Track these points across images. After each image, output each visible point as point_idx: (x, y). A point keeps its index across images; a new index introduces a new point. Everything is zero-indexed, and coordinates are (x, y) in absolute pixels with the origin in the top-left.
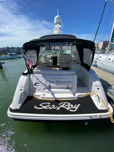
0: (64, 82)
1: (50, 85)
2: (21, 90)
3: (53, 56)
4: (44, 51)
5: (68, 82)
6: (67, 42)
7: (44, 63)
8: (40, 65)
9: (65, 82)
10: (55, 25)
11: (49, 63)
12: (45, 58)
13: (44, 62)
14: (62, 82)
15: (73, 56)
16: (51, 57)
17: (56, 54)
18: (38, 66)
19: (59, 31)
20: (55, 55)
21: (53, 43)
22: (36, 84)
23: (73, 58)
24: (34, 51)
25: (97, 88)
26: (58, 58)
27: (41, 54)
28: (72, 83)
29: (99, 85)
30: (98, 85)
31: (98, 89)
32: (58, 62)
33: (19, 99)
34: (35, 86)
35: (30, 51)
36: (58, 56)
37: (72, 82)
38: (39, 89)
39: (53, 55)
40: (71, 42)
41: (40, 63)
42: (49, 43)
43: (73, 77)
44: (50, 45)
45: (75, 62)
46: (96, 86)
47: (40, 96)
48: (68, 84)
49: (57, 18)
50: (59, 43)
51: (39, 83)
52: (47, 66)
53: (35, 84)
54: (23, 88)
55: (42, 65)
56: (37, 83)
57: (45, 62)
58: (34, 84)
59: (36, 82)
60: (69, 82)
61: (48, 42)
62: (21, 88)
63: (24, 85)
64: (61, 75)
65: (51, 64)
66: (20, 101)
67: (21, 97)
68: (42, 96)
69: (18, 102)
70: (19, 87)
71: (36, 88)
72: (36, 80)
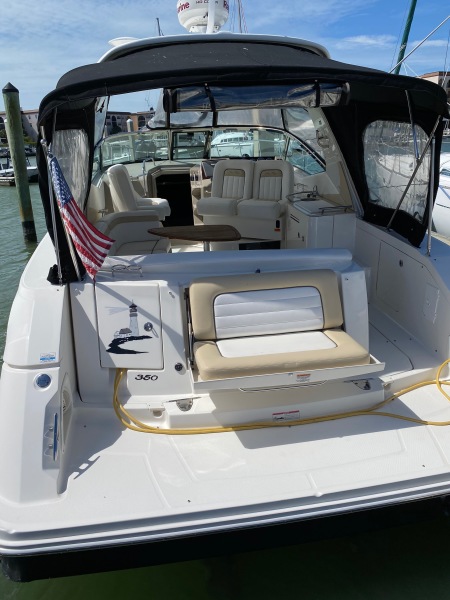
2: (44, 381)
3: (159, 168)
6: (310, 87)
7: (121, 218)
11: (153, 219)
16: (150, 178)
17: (172, 159)
20: (168, 163)
22: (123, 341)
26: (194, 186)
32: (195, 206)
33: (45, 441)
34: (119, 360)
36: (196, 171)
38: (144, 373)
39: (158, 163)
40: (328, 85)
42: (209, 92)
44: (217, 99)
47: (158, 413)
51: (143, 333)
53: (115, 347)
54: (53, 373)
56: (132, 338)
57: (121, 210)
58: (107, 345)
59: (123, 331)
61: (202, 85)
62: (40, 372)
66: (51, 448)
67: (53, 425)
68: (173, 410)
69: (43, 456)
70: (26, 364)
71: (120, 369)
72: (123, 320)
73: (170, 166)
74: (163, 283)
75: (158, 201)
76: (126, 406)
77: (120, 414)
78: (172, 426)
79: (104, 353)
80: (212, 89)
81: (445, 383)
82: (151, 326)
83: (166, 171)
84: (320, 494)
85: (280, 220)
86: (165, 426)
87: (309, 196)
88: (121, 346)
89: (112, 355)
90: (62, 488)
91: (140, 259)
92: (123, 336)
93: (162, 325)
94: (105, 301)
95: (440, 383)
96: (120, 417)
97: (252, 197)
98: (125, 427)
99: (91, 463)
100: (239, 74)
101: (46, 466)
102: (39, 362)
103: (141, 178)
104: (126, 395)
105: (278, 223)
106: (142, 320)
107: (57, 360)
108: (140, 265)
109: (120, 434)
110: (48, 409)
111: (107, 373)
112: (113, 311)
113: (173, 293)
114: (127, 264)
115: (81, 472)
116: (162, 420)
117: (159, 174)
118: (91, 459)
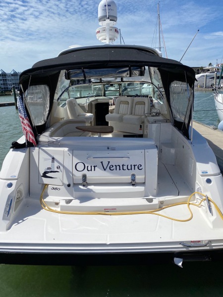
0: (121, 168)
1: (84, 176)
2: (10, 185)
3: (97, 100)
4: (67, 86)
5: (133, 167)
6: (127, 68)
7: (69, 122)
8: (58, 125)
9: (125, 167)
10: (101, 22)
11: (84, 122)
12: (72, 105)
13: (68, 117)
14: (118, 167)
15: (156, 101)
16: (90, 104)
17: (105, 95)
18: (52, 129)
19: (110, 35)
21: (92, 71)
22: (48, 172)
23: (156, 106)
24: (43, 86)
25: (205, 179)
26: (111, 108)
27: (61, 96)
28: (144, 169)
29: (212, 173)
30: (209, 173)
31: (209, 181)
33: (5, 209)
34: (46, 181)
35: (34, 87)
36: (111, 102)
37: (143, 167)
38: (55, 187)
39: (97, 98)
40: (135, 68)
41: (58, 120)
42: (83, 71)
43: (147, 153)
44: (86, 75)
45: (160, 118)
46: (204, 173)
47: (57, 204)
48: (133, 172)
49: (105, 6)
50: (107, 70)
51: (56, 170)
52: (77, 128)
53: (45, 175)
54: (14, 182)
55: (62, 125)
56: (51, 172)
57: (71, 118)
58: (42, 173)
59: (48, 168)
60: (136, 167)
61: (81, 68)
62: (9, 182)
63: (16, 174)
64: (113, 149)
65: (88, 124)
66: (7, 212)
67: (10, 203)
68: (63, 203)
69: (4, 215)
70: (5, 178)
71: (46, 185)
72: (49, 164)
73: (102, 99)
74: (66, 149)
75: (88, 115)
76: (45, 200)
77: (41, 202)
78: (61, 210)
79: (40, 177)
80: (85, 70)
81: (192, 204)
82: (59, 167)
83: (100, 101)
84: (108, 243)
85: (142, 125)
86: (59, 209)
87: (156, 114)
88: (47, 175)
89: (43, 178)
90: (9, 228)
91: (60, 138)
92: (48, 170)
93: (64, 167)
94: (43, 155)
95: (189, 204)
96: (41, 204)
97: (132, 114)
98: (43, 208)
99: (24, 221)
100: (96, 64)
101: (4, 219)
102: (10, 178)
103: (85, 104)
104: (47, 196)
105: (141, 126)
106: (56, 164)
107: (16, 178)
108: (59, 142)
109: (40, 211)
110: (9, 196)
111: (41, 186)
112: (46, 160)
113: (70, 154)
114: (54, 141)
115: (19, 223)
116: (58, 207)
117: (96, 103)
118: (24, 219)
